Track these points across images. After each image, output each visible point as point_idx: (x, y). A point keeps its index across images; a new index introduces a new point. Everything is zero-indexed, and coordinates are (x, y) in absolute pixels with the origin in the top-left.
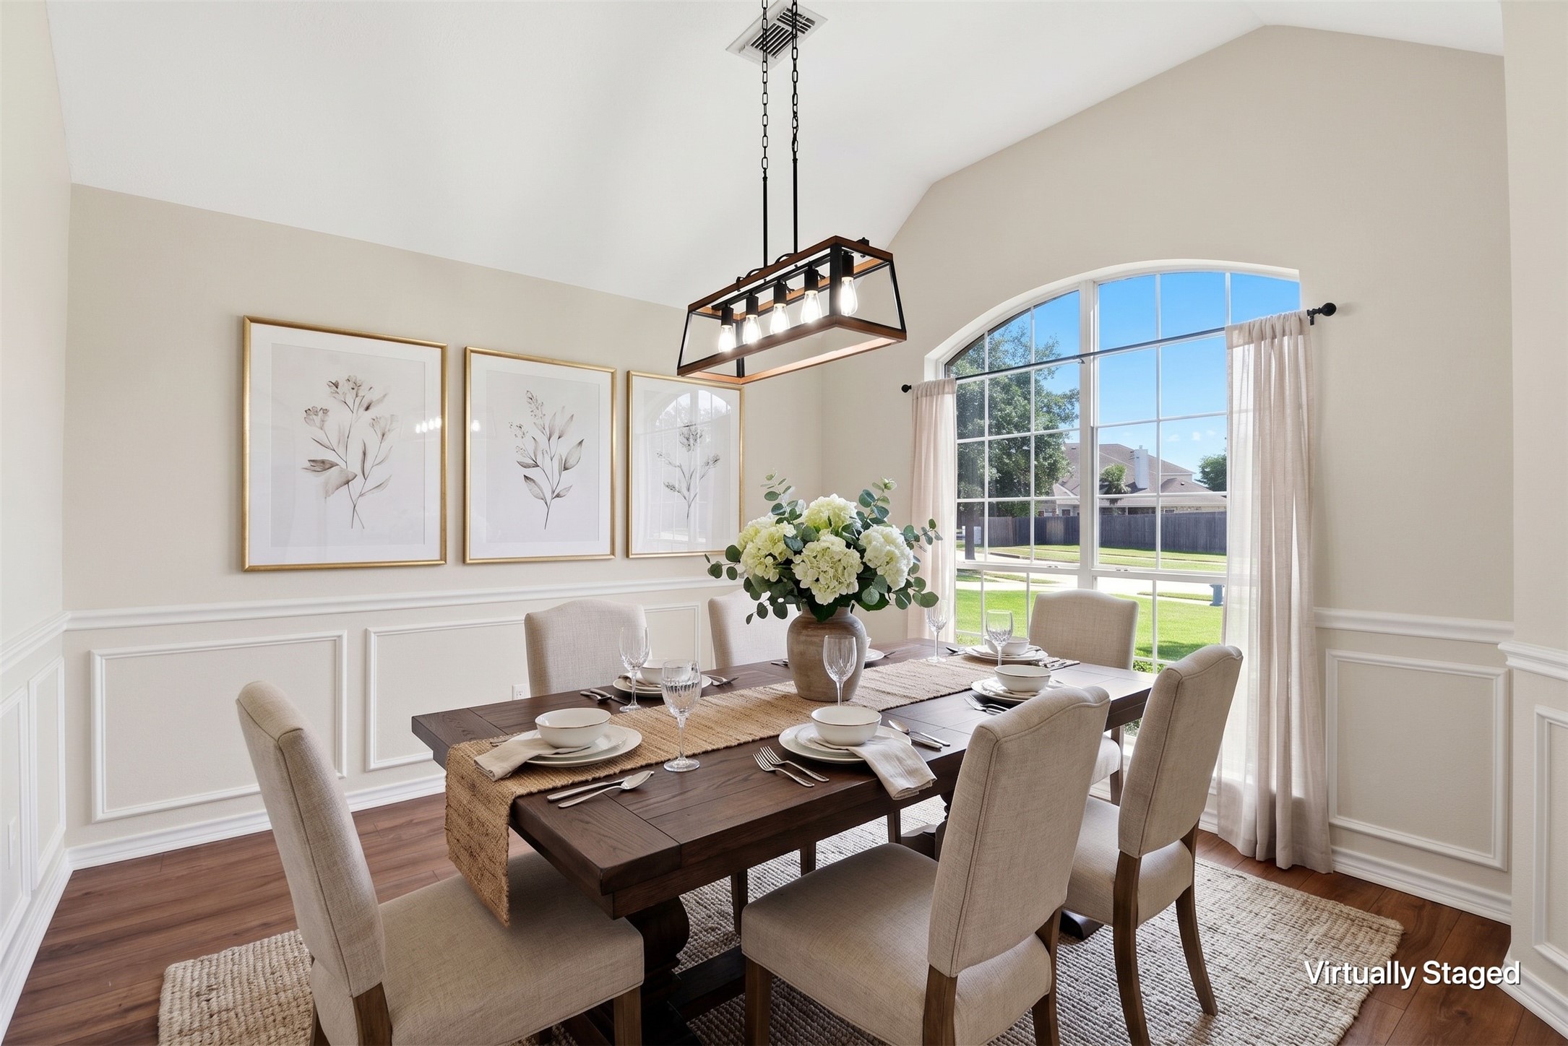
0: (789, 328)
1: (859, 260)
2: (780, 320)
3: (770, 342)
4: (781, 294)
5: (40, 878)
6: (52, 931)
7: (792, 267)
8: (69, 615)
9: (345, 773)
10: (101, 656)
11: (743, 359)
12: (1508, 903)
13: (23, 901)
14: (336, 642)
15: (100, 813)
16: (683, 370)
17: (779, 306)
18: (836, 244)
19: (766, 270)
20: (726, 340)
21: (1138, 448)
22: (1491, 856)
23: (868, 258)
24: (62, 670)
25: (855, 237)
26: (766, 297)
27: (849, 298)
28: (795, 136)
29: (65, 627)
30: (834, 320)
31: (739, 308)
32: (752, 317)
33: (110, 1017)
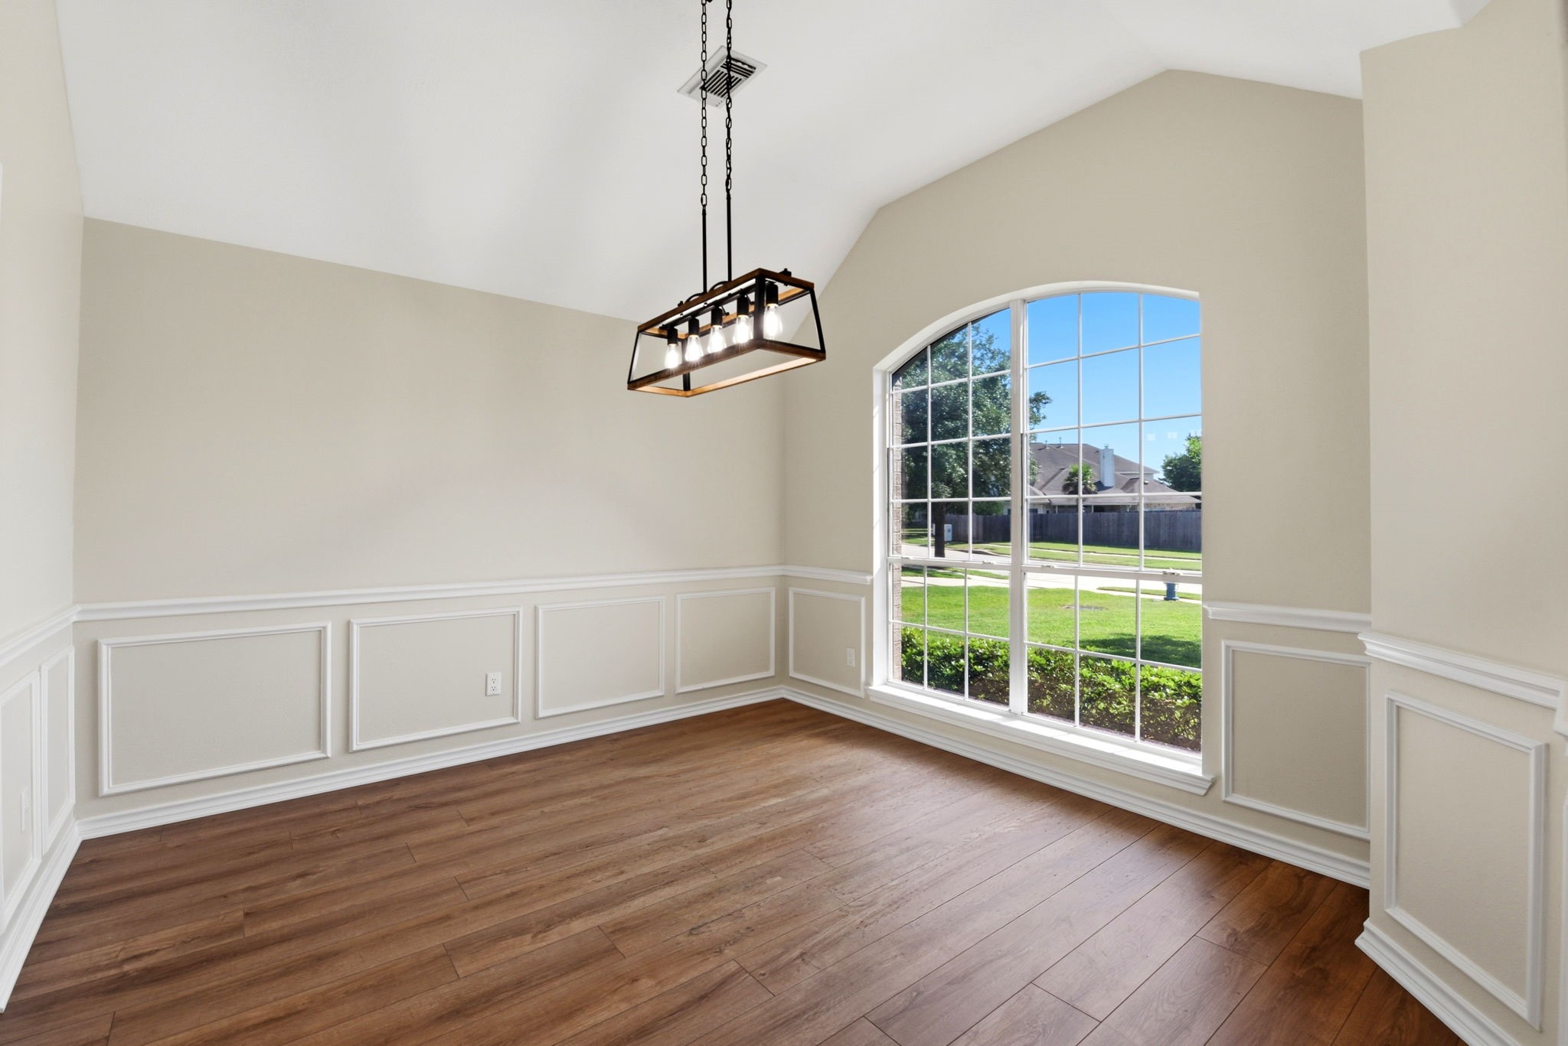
0: (726, 347)
1: (783, 290)
2: (717, 342)
3: (709, 360)
4: (718, 317)
5: (49, 845)
6: (61, 893)
7: (725, 294)
8: (79, 608)
9: (329, 755)
10: (108, 645)
11: (689, 374)
12: (1367, 870)
13: (34, 862)
14: (321, 633)
15: (107, 787)
16: (633, 385)
17: (717, 327)
18: (761, 274)
19: (704, 295)
20: (671, 358)
21: (1104, 448)
22: (1366, 830)
23: (790, 287)
24: (72, 655)
25: (778, 270)
26: (705, 320)
27: (775, 323)
28: (729, 177)
29: (75, 618)
30: (759, 342)
31: (683, 329)
32: (694, 337)
33: (108, 967)
